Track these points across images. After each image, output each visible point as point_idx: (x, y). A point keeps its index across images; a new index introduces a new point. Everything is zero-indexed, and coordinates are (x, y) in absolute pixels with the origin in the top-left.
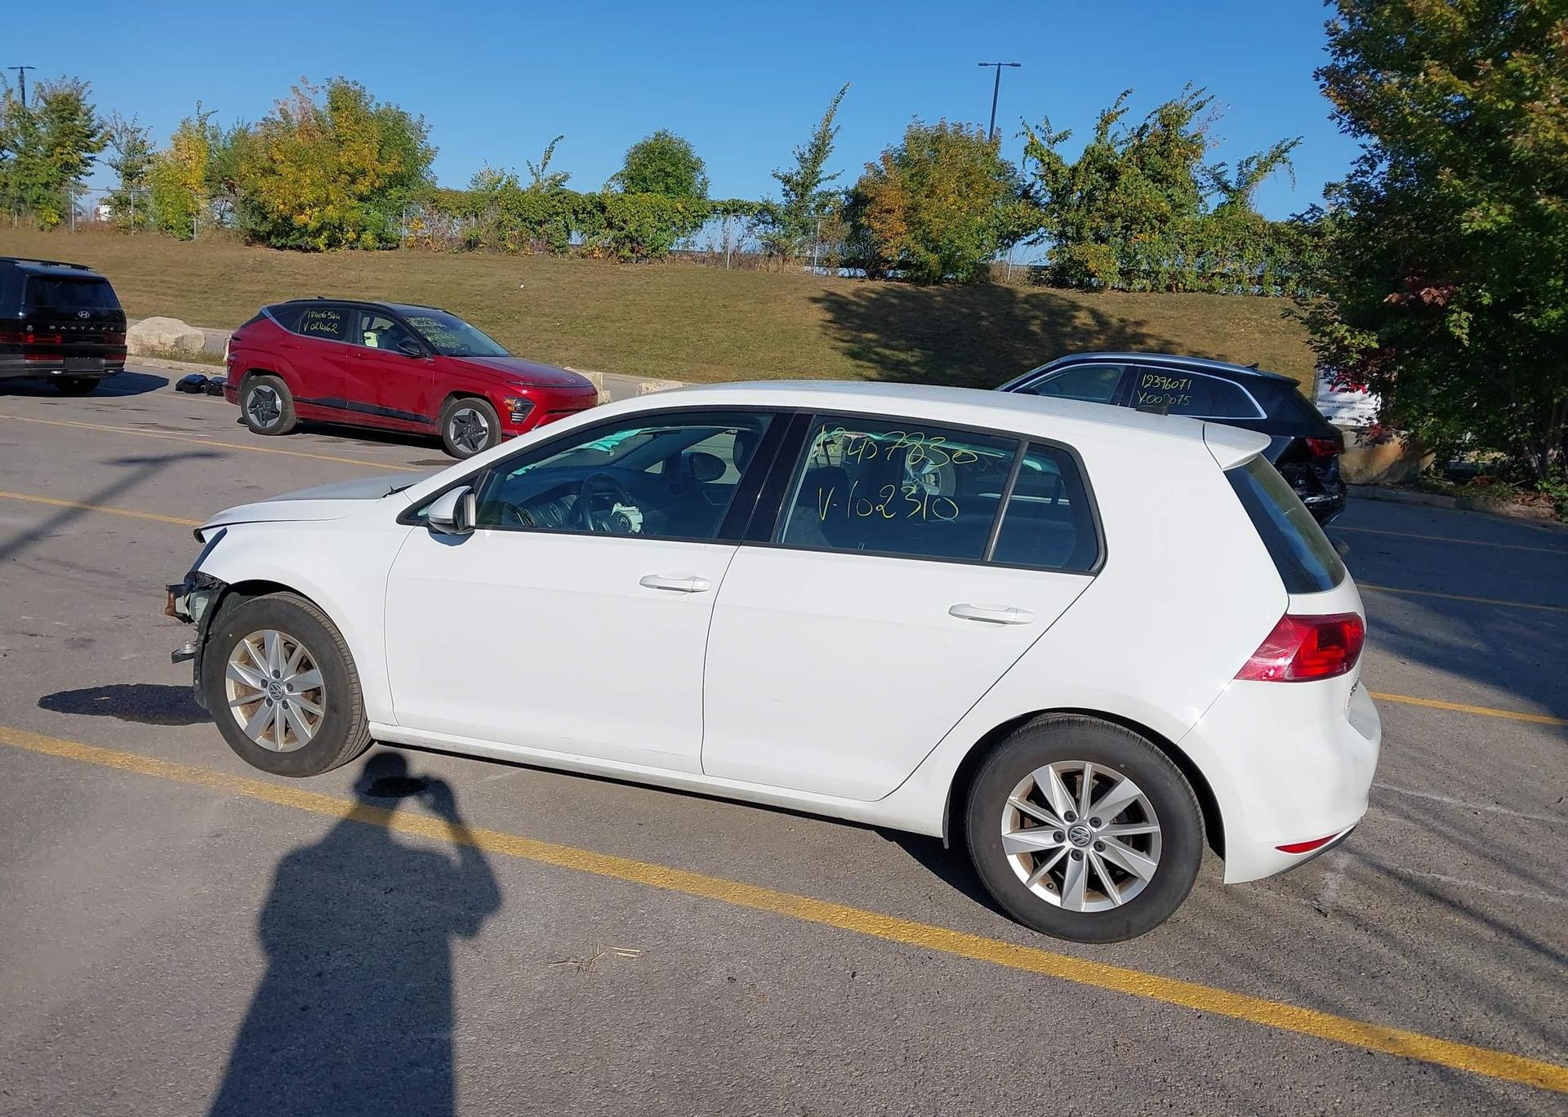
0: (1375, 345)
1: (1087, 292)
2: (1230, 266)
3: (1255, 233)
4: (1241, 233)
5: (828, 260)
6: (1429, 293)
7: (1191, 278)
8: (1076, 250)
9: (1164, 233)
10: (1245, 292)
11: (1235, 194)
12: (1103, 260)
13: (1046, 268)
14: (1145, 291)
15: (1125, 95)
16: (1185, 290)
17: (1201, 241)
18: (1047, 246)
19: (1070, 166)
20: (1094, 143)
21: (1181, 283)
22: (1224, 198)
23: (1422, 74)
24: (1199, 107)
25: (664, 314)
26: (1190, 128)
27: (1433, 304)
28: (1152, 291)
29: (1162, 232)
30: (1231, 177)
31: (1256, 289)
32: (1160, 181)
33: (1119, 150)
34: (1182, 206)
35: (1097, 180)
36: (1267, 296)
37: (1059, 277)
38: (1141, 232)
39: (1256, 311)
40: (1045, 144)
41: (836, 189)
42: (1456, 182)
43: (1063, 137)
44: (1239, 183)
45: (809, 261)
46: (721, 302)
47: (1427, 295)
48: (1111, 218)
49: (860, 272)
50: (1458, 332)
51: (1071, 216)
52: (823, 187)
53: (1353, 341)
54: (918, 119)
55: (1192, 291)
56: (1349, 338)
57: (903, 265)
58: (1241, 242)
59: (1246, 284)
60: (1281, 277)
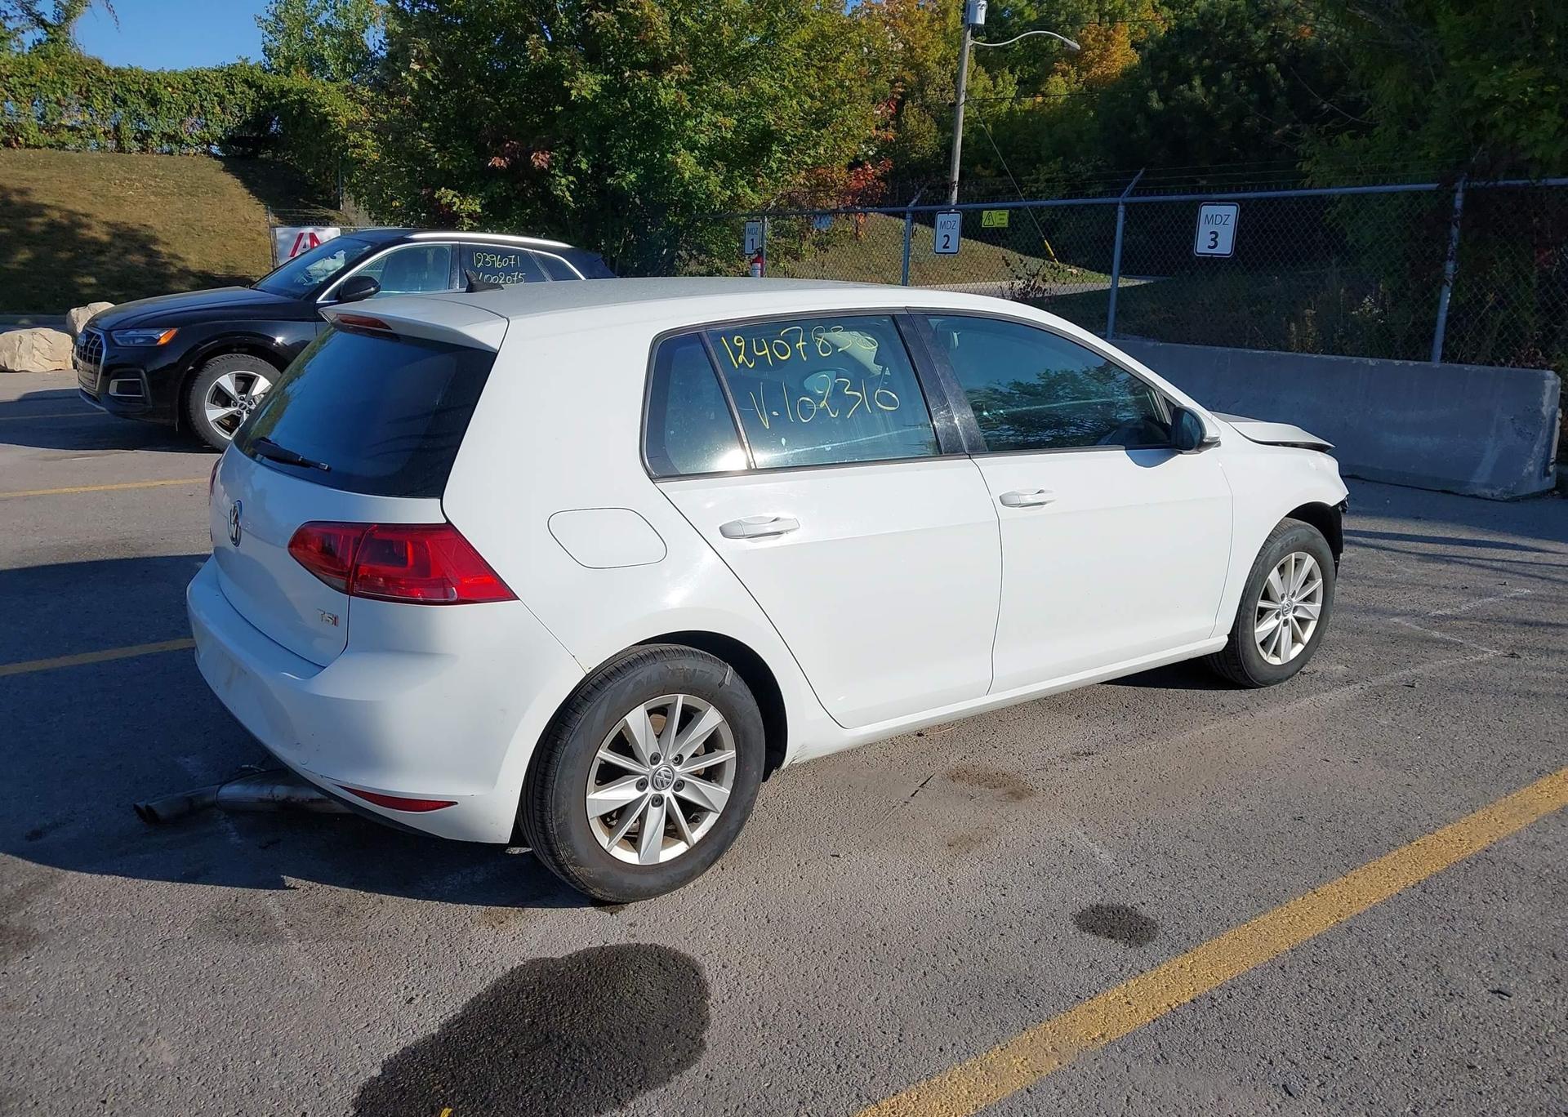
0: (479, 210)
2: (78, 117)
3: (100, 80)
4: (81, 79)
6: (537, 158)
7: (33, 131)
10: (101, 148)
11: (55, 31)
16: (28, 146)
17: (35, 86)
21: (22, 136)
22: (39, 33)
27: (541, 167)
31: (113, 145)
36: (129, 153)
44: (57, 17)
47: (540, 160)
53: (462, 207)
55: (39, 147)
56: (458, 203)
58: (84, 89)
59: (102, 140)
60: (141, 132)
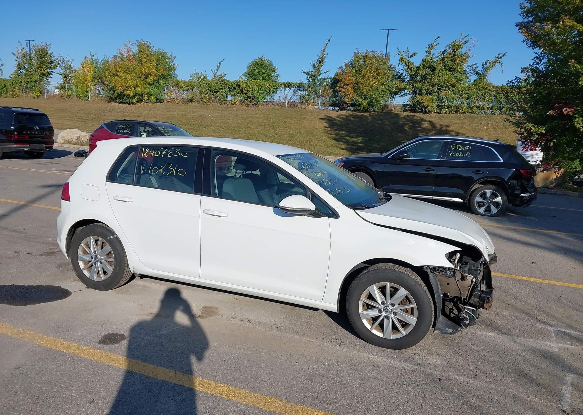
0: (544, 132)
1: (425, 114)
2: (480, 103)
3: (490, 90)
4: (484, 90)
5: (324, 104)
6: (566, 110)
7: (465, 108)
8: (420, 98)
9: (454, 91)
10: (486, 113)
11: (481, 75)
12: (430, 102)
13: (408, 105)
14: (447, 113)
15: (438, 39)
16: (462, 113)
17: (468, 94)
18: (408, 97)
19: (417, 66)
20: (425, 57)
21: (461, 110)
22: (477, 77)
23: (561, 22)
24: (466, 42)
25: (262, 125)
26: (463, 50)
27: (568, 115)
28: (449, 113)
29: (453, 91)
30: (480, 69)
31: (490, 112)
32: (452, 71)
33: (435, 60)
34: (460, 80)
35: (427, 72)
36: (495, 114)
37: (413, 108)
38: (445, 91)
39: (491, 120)
40: (407, 58)
41: (327, 77)
42: (576, 65)
43: (414, 55)
44: (483, 71)
45: (317, 104)
46: (284, 120)
48: (433, 86)
49: (336, 108)
50: (578, 126)
51: (418, 85)
52: (322, 76)
53: (535, 130)
54: (358, 49)
55: (465, 113)
56: (533, 129)
57: (353, 105)
58: (484, 94)
59: (486, 110)
60: (500, 107)
